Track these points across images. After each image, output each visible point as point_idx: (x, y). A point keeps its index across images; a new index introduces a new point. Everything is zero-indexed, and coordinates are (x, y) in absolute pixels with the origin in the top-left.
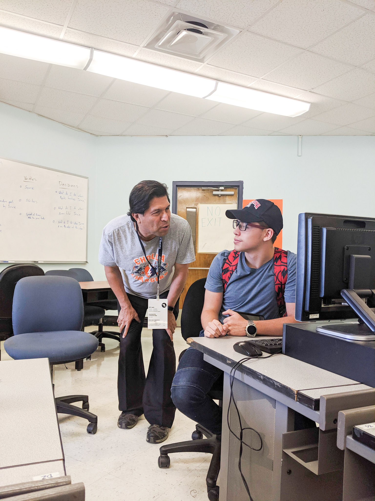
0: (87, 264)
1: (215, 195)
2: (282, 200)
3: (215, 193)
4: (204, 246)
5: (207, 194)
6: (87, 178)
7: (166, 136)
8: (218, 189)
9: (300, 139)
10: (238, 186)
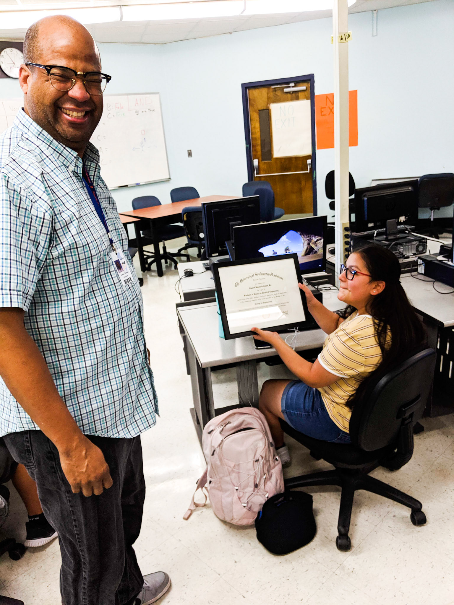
0: (171, 181)
1: (287, 93)
2: (356, 91)
3: (286, 90)
4: (279, 150)
5: (279, 93)
6: (158, 93)
7: (230, 33)
8: (288, 86)
9: (375, 15)
10: (310, 80)
